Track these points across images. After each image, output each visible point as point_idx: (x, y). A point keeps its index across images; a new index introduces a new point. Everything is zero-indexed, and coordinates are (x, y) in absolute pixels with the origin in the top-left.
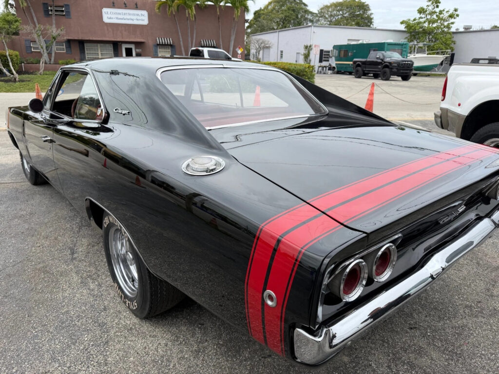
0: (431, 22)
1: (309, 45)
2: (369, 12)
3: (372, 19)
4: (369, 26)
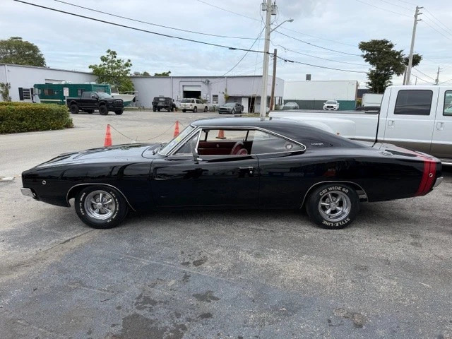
0: (113, 68)
1: (5, 83)
2: (39, 53)
3: (43, 59)
4: (42, 66)
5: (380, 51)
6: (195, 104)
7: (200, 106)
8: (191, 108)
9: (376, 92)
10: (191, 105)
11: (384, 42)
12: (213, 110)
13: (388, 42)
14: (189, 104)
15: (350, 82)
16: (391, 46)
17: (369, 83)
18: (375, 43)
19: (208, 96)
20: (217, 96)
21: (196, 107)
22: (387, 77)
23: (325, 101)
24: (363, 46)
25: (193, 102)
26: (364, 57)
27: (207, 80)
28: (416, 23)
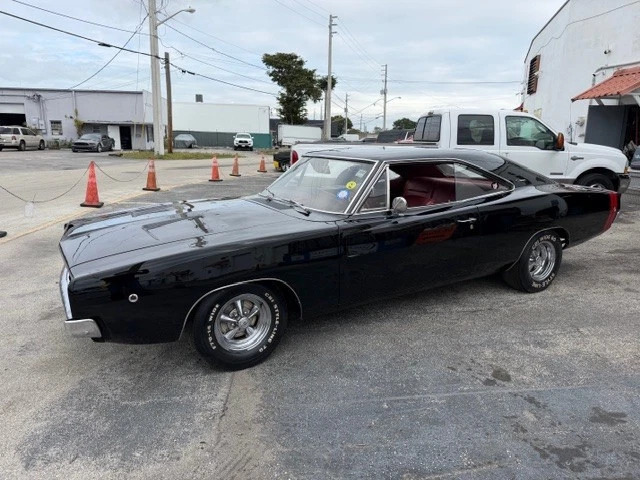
5: (289, 68)
6: (21, 137)
7: (30, 139)
8: (13, 142)
9: (289, 123)
10: (14, 138)
11: (292, 57)
12: (56, 146)
13: (296, 57)
14: (10, 136)
15: (261, 108)
16: (301, 63)
17: (280, 110)
18: (282, 57)
19: (42, 122)
20: (59, 122)
21: (23, 141)
22: (300, 103)
23: (235, 134)
24: (269, 60)
25: (16, 132)
26: (271, 75)
27: (37, 96)
28: (331, 36)
